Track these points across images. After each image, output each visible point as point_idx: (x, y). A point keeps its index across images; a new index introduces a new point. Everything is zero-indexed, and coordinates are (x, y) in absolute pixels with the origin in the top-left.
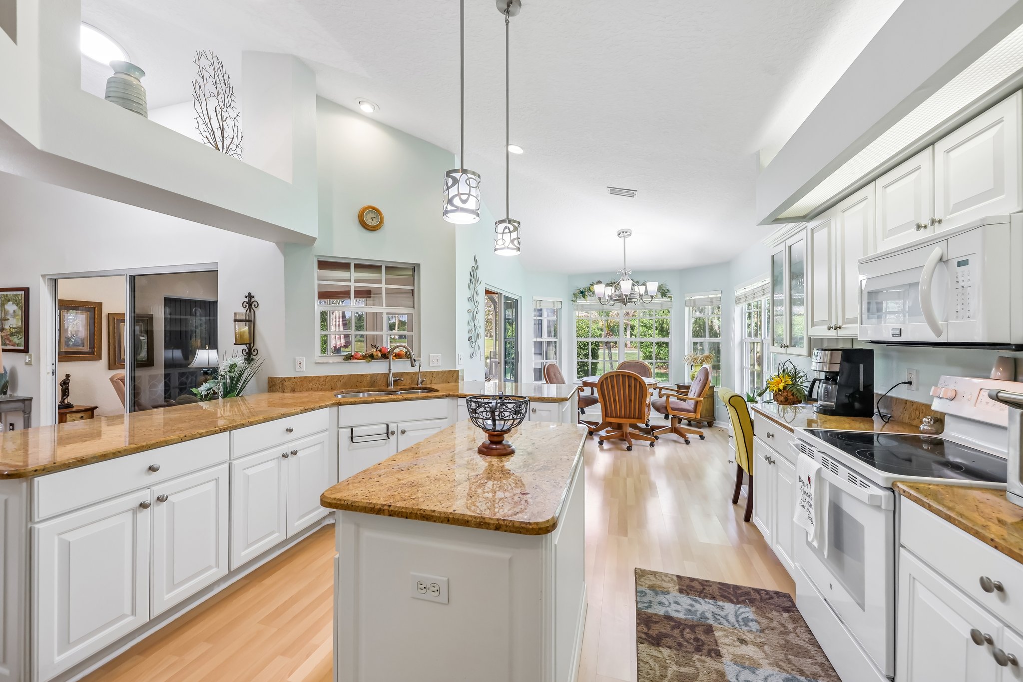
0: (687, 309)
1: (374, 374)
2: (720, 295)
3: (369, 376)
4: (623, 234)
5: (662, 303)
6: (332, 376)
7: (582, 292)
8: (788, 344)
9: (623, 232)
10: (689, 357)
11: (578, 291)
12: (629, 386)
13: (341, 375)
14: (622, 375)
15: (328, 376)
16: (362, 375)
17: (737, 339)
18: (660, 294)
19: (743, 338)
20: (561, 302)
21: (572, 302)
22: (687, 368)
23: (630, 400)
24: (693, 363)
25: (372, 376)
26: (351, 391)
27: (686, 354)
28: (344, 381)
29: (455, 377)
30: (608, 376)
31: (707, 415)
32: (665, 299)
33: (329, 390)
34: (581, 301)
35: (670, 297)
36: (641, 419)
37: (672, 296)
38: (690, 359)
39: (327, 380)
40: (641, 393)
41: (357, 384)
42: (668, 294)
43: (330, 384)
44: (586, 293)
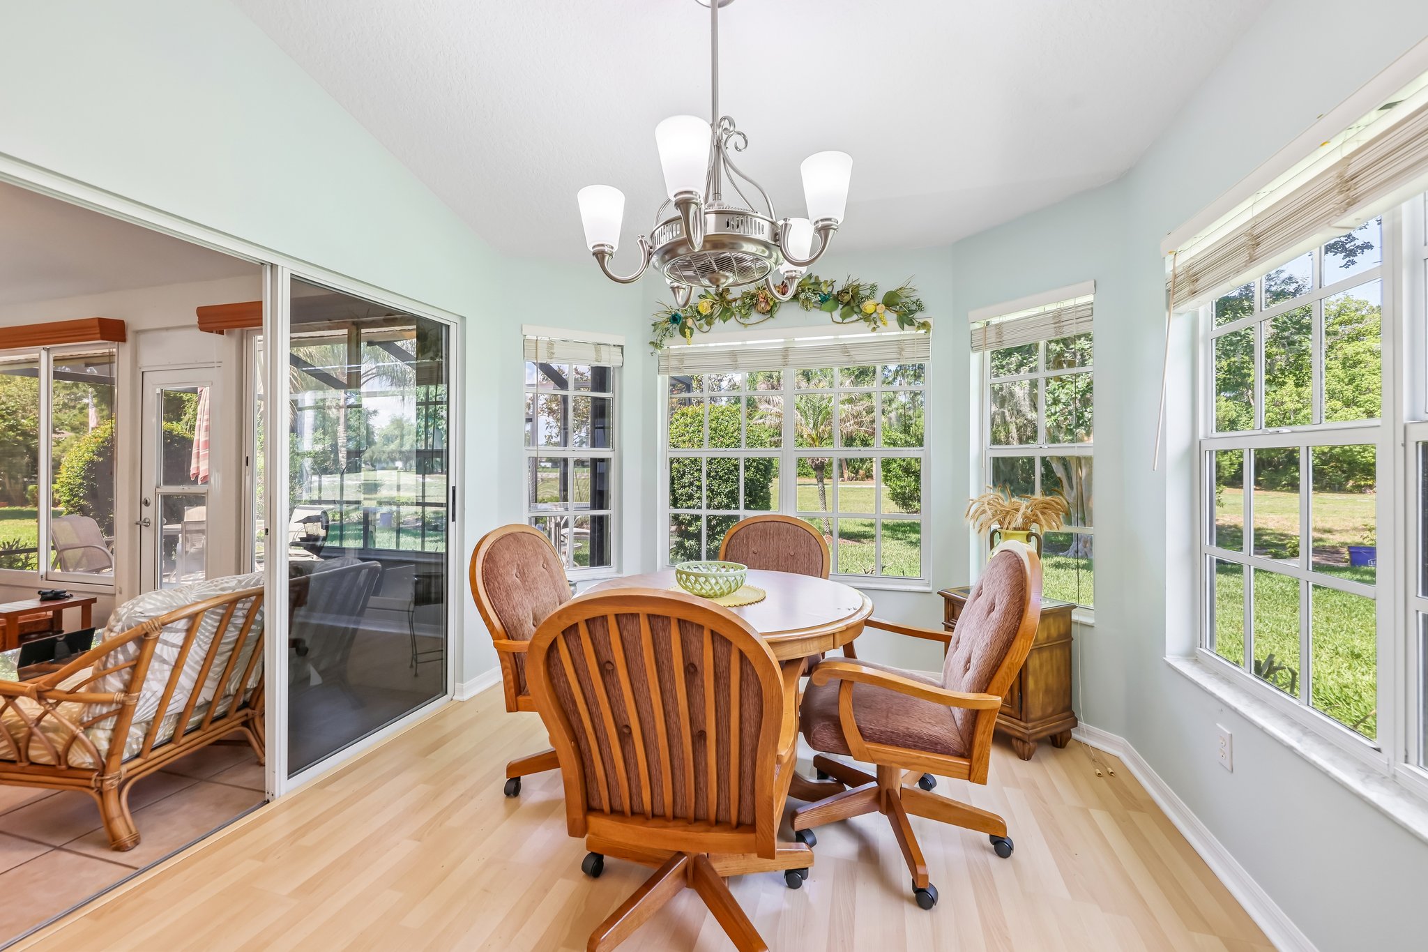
0: (975, 358)
5: (900, 344)
7: (675, 319)
10: (987, 507)
12: (691, 670)
14: (651, 617)
17: (1176, 440)
18: (895, 316)
19: (1201, 435)
20: (622, 347)
21: (652, 349)
22: (975, 541)
23: (699, 737)
24: (996, 526)
27: (973, 494)
30: (580, 618)
31: (1050, 710)
32: (909, 332)
35: (924, 325)
36: (752, 827)
37: (930, 321)
38: (989, 513)
40: (751, 712)
42: (919, 317)
44: (690, 322)
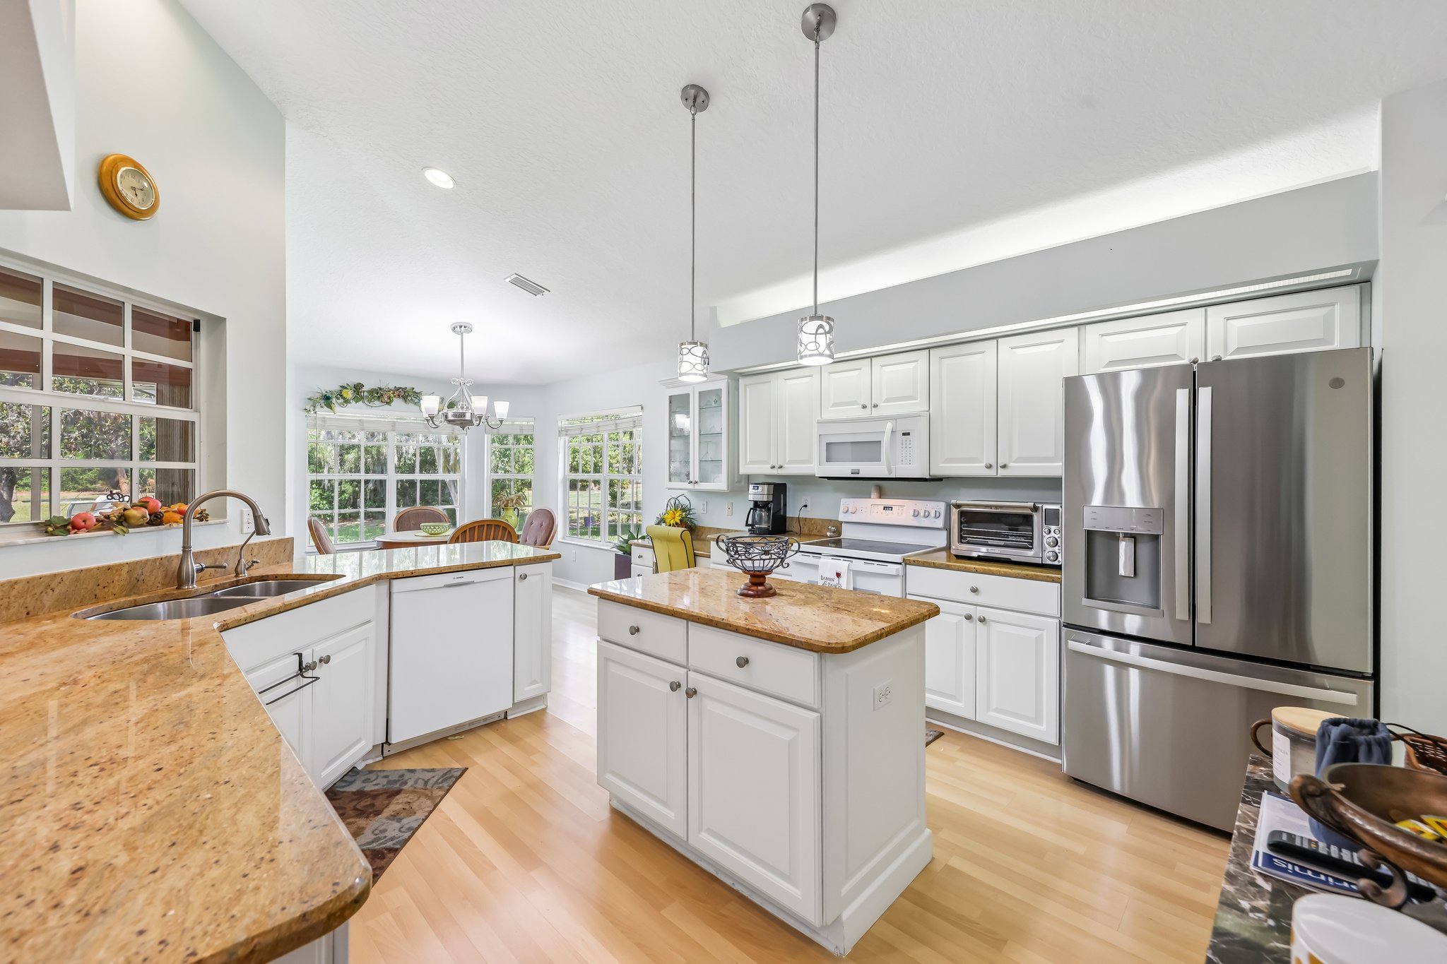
1: (137, 563)
2: (533, 423)
3: (126, 569)
4: (461, 328)
6: (28, 581)
7: (327, 398)
8: (697, 480)
9: (461, 327)
11: (319, 395)
13: (55, 575)
15: (16, 582)
16: (109, 568)
17: (561, 476)
21: (304, 413)
24: (502, 507)
25: (132, 566)
26: (93, 610)
28: (64, 590)
29: (287, 551)
33: (19, 621)
34: (323, 412)
38: (502, 501)
39: (14, 592)
41: (97, 592)
43: (21, 601)
44: (334, 400)
